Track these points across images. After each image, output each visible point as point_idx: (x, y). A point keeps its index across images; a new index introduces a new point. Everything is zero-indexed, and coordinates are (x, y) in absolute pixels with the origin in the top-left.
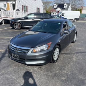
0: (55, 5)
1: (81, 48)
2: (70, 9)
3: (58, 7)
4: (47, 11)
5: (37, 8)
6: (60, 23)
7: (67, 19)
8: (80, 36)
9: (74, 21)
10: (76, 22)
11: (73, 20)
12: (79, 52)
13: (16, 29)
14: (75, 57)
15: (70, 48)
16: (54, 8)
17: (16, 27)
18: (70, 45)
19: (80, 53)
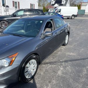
0: (53, 2)
1: (73, 53)
2: (68, 4)
3: (55, 3)
4: (44, 8)
5: (31, 4)
6: (41, 22)
7: (63, 15)
8: (75, 35)
9: (71, 18)
10: (74, 19)
11: (70, 16)
12: (70, 59)
13: (2, 28)
14: (62, 69)
15: (59, 53)
16: (52, 4)
17: (2, 26)
18: (59, 49)
19: (70, 61)
